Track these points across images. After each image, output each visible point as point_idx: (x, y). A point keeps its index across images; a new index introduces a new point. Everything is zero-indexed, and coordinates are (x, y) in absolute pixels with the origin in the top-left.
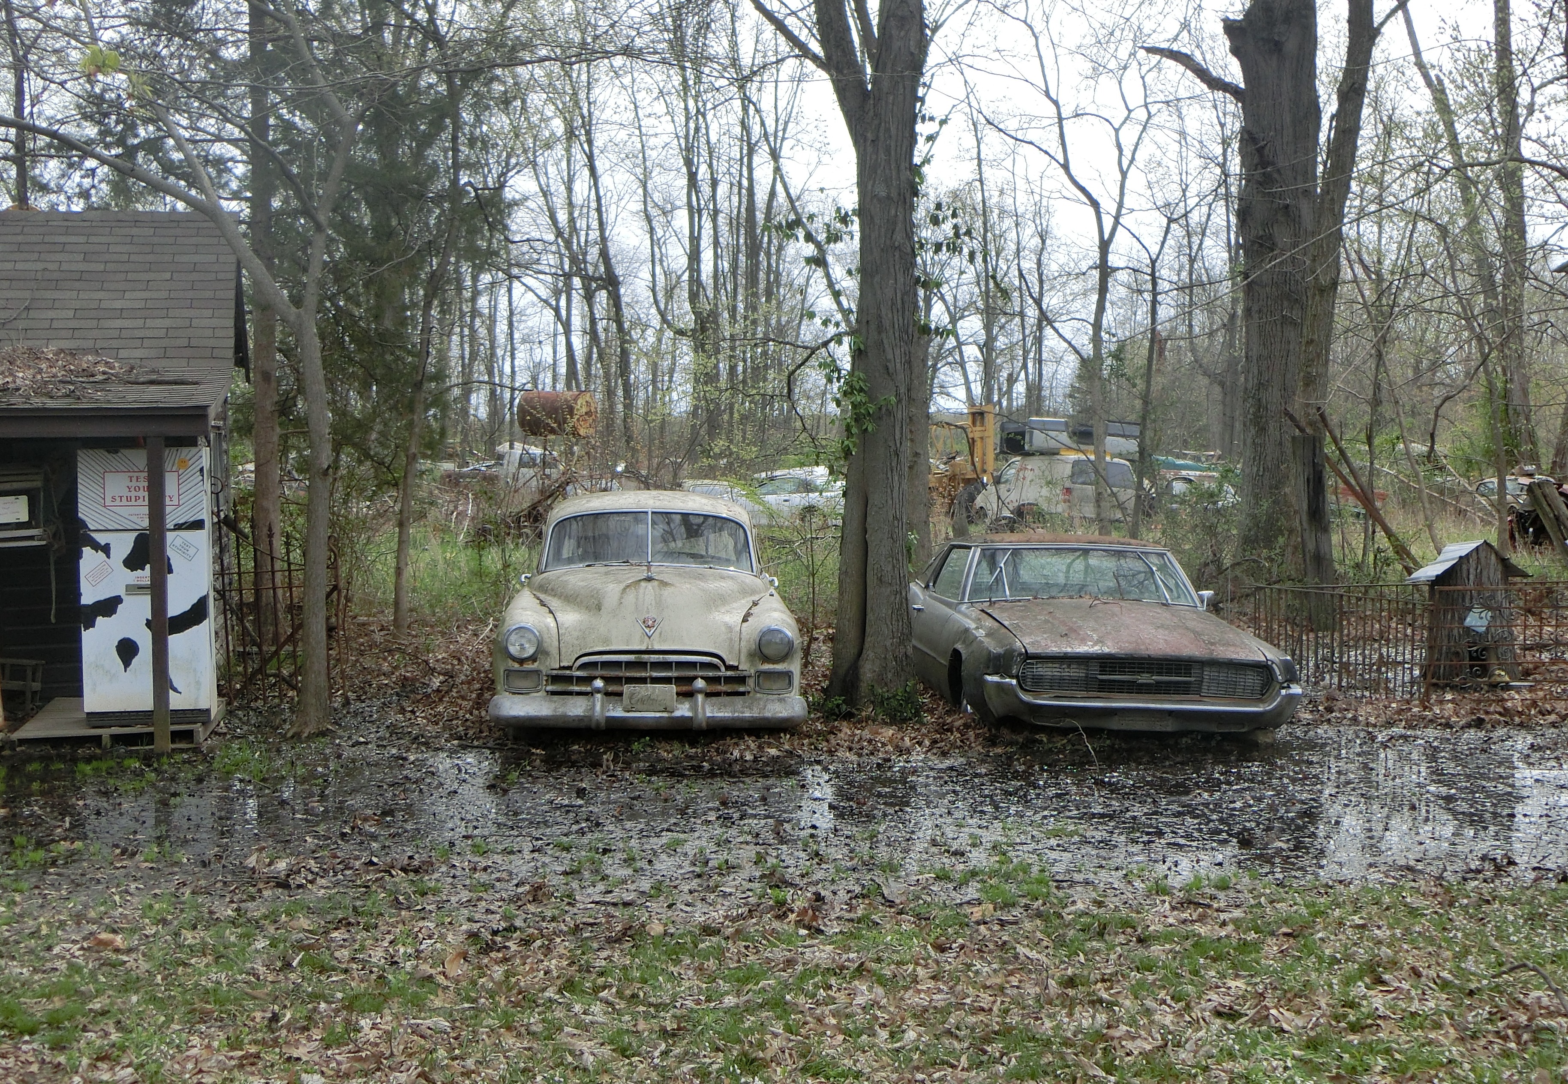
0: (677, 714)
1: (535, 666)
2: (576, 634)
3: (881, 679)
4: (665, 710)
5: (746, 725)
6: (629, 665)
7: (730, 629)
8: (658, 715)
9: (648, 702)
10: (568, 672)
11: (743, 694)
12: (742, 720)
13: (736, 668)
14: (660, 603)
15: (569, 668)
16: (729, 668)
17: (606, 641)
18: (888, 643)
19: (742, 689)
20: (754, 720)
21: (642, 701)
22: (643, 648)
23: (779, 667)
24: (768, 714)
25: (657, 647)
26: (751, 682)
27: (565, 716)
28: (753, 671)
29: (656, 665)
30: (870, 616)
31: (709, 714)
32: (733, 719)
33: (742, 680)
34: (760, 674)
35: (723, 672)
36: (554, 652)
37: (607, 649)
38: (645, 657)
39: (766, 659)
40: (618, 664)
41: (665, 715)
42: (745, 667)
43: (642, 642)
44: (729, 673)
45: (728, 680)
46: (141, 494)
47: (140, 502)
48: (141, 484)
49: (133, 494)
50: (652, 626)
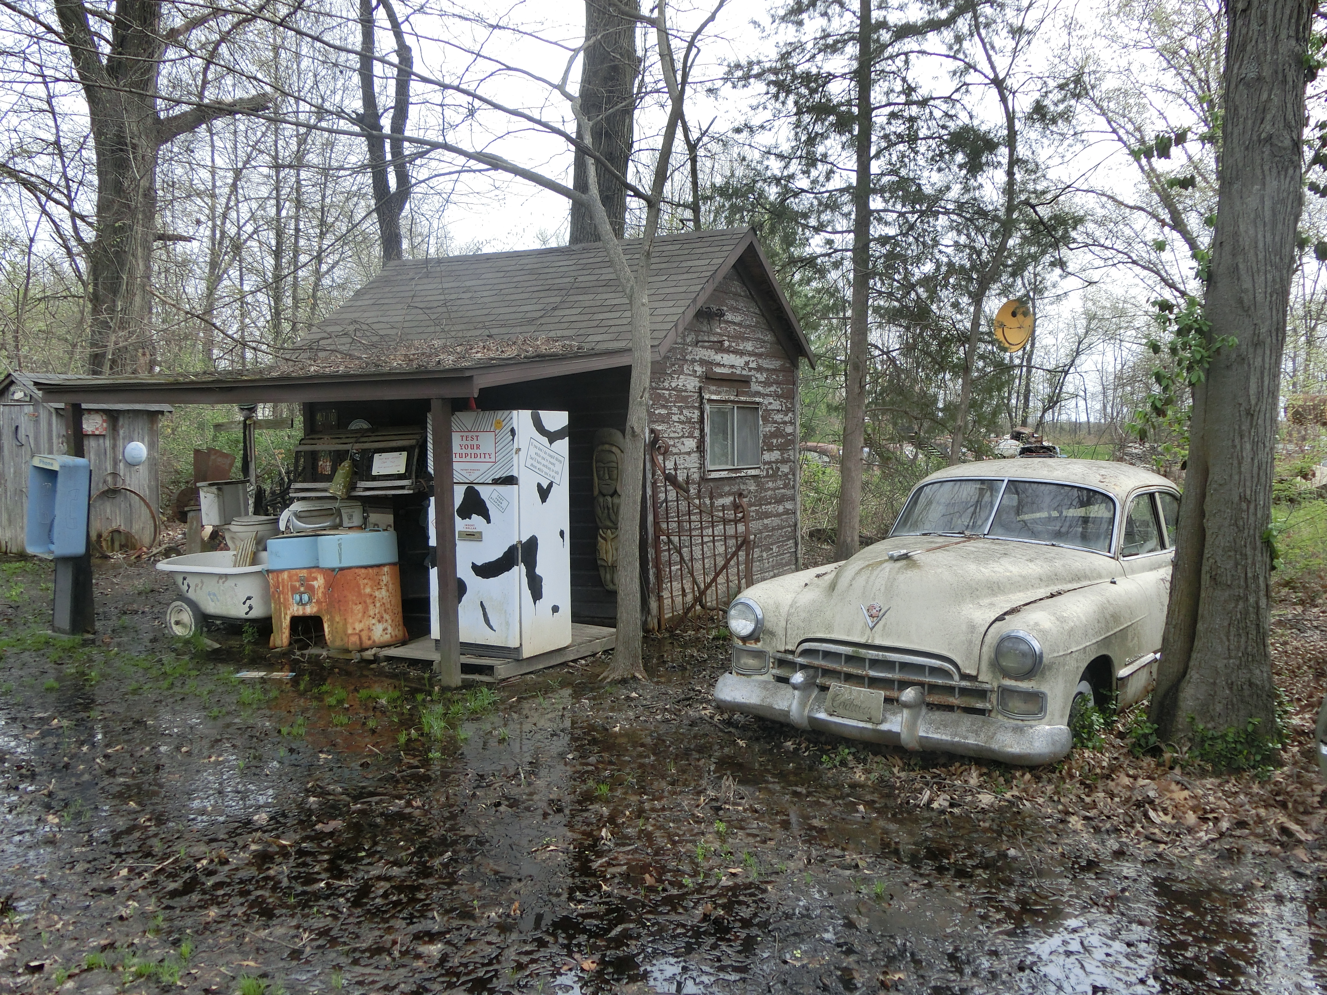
0: (885, 727)
1: (759, 646)
2: (803, 615)
3: (1204, 711)
4: (870, 720)
5: (972, 754)
6: (850, 659)
7: (972, 628)
8: (861, 725)
9: (849, 707)
10: (790, 657)
11: (982, 712)
12: (966, 746)
13: (974, 678)
14: (890, 589)
15: (792, 652)
16: (964, 677)
17: (829, 628)
18: (1220, 664)
19: (979, 705)
20: (979, 749)
21: (844, 705)
22: (862, 640)
23: (1024, 685)
24: (995, 746)
25: (878, 642)
26: (994, 699)
27: (771, 708)
28: (995, 685)
29: (875, 663)
30: (1200, 626)
31: (922, 734)
32: (953, 743)
33: (982, 694)
34: (1005, 692)
35: (956, 681)
36: (780, 632)
37: (828, 636)
38: (863, 651)
39: (1006, 674)
40: (837, 655)
41: (869, 726)
42: (987, 679)
43: (863, 633)
44: (964, 684)
45: (964, 692)
46: (469, 451)
47: (468, 459)
48: (469, 443)
49: (464, 451)
50: (876, 615)
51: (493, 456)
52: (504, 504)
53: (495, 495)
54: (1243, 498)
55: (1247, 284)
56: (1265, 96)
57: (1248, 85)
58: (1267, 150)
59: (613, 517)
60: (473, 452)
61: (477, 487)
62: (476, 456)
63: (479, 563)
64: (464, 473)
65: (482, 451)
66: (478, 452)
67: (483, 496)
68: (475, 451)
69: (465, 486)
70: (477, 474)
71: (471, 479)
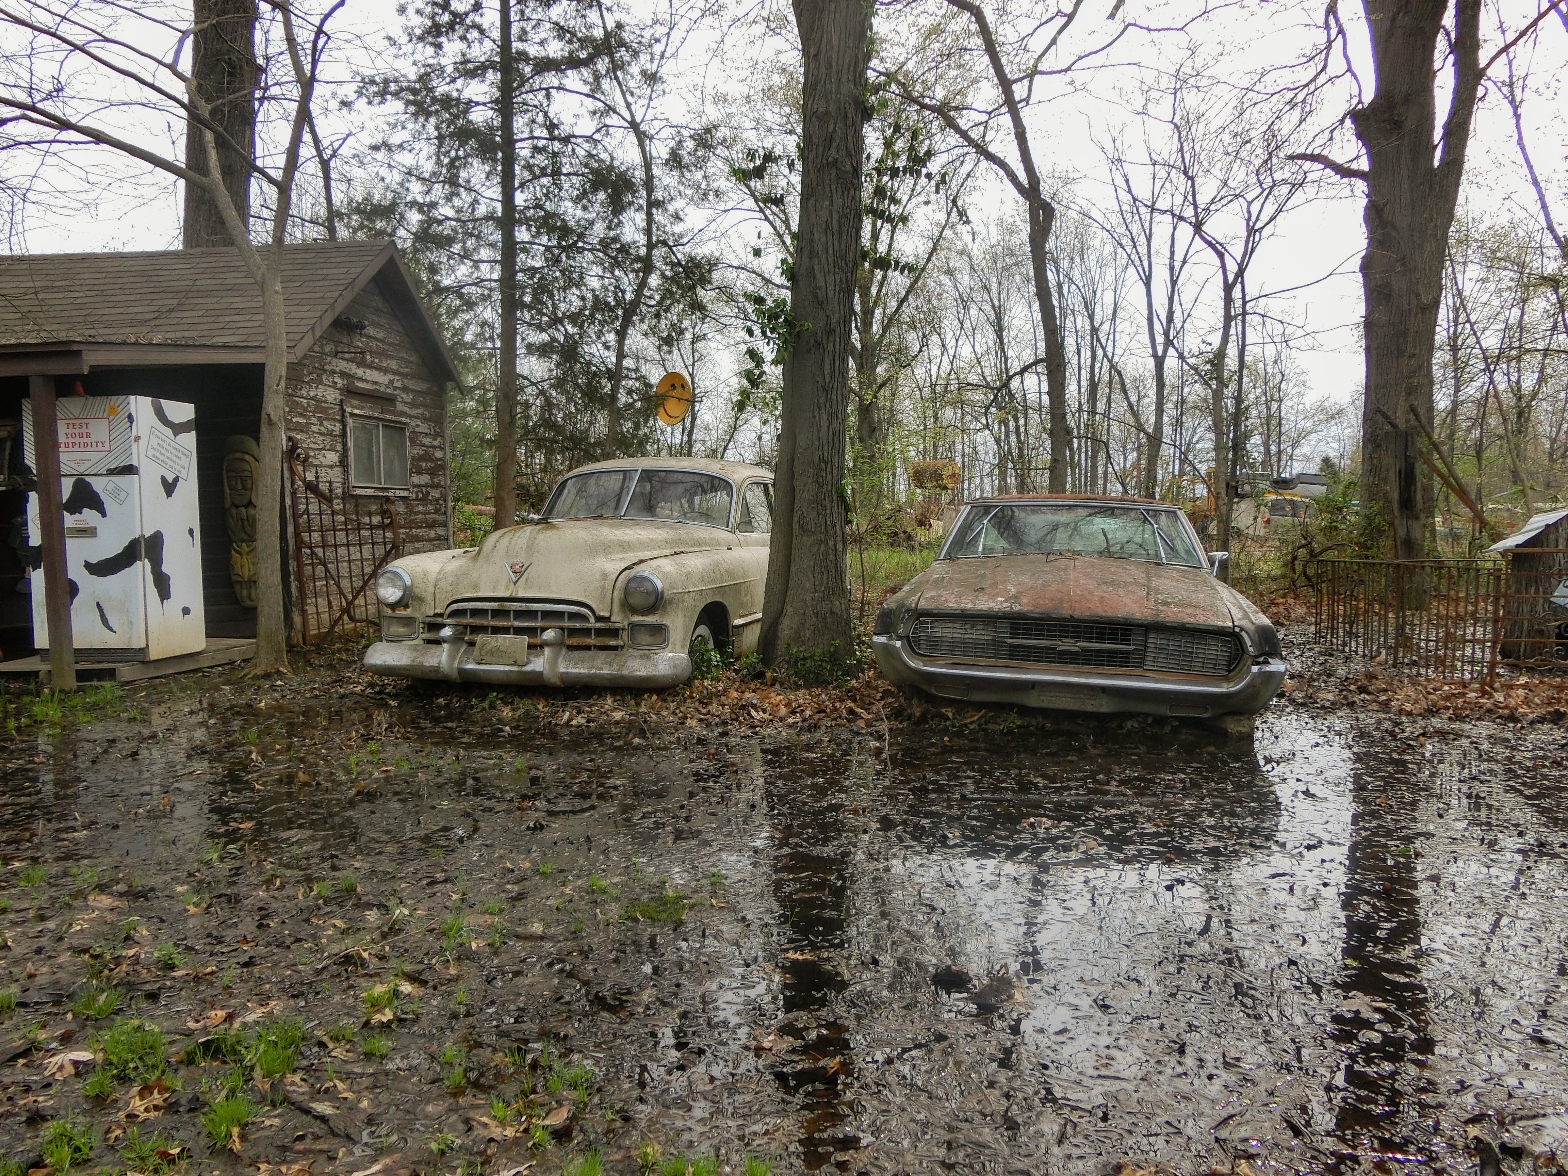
0: (529, 668)
1: (408, 612)
2: (450, 579)
3: (797, 637)
4: (515, 664)
5: (607, 684)
6: (496, 613)
7: (605, 576)
8: (507, 668)
9: (496, 654)
10: (439, 620)
11: (615, 648)
12: (601, 677)
13: (607, 619)
14: (531, 547)
15: (441, 615)
16: (599, 619)
17: (476, 587)
18: (808, 597)
19: (613, 643)
20: (612, 678)
21: (491, 652)
22: (507, 595)
23: (649, 619)
24: (625, 672)
25: (521, 594)
26: (625, 635)
27: (422, 666)
28: (626, 623)
29: (519, 614)
30: (793, 569)
31: (562, 670)
32: (589, 676)
33: (614, 633)
34: (634, 626)
35: (592, 623)
36: (429, 598)
37: (475, 595)
38: (508, 605)
39: (634, 611)
40: (485, 612)
41: (515, 668)
42: (619, 619)
43: (507, 588)
44: (598, 625)
45: (599, 632)
46: (77, 440)
47: (76, 448)
48: (77, 431)
49: (71, 440)
50: (519, 573)
51: (107, 445)
52: (123, 495)
53: (111, 487)
54: (822, 460)
55: (821, 283)
56: (831, 128)
57: (818, 118)
58: (834, 172)
59: (248, 529)
60: (82, 441)
61: (88, 479)
62: (86, 445)
63: (94, 561)
64: (71, 464)
65: (93, 439)
66: (88, 440)
67: (95, 488)
68: (85, 440)
69: (73, 479)
70: (88, 464)
71: (81, 470)
